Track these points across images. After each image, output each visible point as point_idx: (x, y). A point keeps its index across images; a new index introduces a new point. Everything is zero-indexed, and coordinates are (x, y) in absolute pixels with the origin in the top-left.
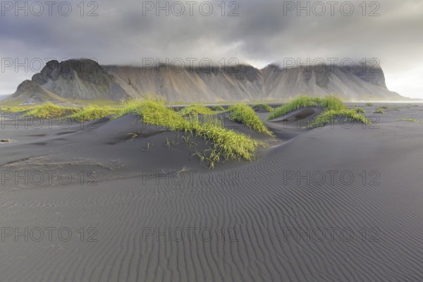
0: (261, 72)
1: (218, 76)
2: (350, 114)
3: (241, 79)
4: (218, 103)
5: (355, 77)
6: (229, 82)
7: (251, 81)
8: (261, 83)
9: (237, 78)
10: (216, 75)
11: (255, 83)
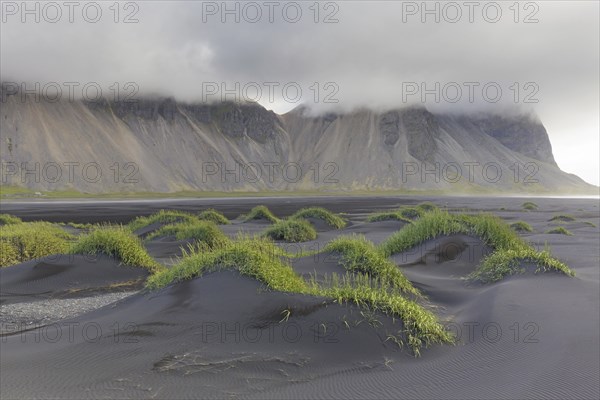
0: (283, 121)
1: (177, 126)
2: (543, 259)
3: (236, 136)
4: (178, 195)
5: (491, 140)
6: (204, 142)
7: (261, 141)
8: (284, 146)
9: (225, 133)
10: (170, 123)
11: (269, 146)
